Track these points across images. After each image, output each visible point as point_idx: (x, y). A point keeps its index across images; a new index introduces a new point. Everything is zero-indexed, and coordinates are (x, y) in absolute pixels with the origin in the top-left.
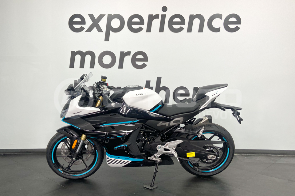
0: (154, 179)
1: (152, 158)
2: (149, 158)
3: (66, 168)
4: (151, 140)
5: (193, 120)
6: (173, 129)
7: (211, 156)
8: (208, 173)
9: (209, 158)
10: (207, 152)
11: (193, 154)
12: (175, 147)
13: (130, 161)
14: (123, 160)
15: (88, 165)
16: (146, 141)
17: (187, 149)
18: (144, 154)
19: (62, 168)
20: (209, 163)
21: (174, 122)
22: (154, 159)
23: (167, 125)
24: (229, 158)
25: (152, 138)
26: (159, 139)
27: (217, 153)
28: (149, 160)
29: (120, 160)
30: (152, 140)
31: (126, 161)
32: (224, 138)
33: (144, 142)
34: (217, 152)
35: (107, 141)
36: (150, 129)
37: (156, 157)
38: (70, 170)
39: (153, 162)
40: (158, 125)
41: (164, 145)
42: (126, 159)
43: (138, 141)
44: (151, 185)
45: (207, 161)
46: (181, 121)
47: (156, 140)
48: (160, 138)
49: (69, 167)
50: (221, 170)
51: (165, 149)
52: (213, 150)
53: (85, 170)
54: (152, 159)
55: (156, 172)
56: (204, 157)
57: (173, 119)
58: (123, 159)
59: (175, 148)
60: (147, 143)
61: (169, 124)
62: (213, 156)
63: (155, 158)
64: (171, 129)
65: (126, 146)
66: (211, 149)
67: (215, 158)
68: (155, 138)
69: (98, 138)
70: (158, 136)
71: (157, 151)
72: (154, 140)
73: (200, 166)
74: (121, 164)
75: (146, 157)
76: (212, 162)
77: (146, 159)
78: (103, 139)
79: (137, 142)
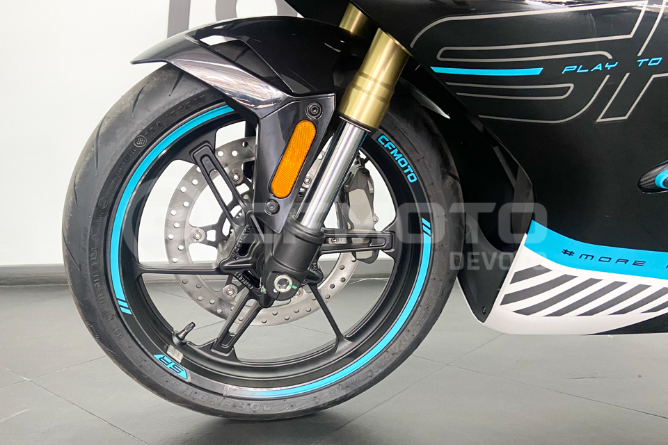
3: (209, 347)
19: (183, 346)
38: (236, 359)
49: (226, 341)
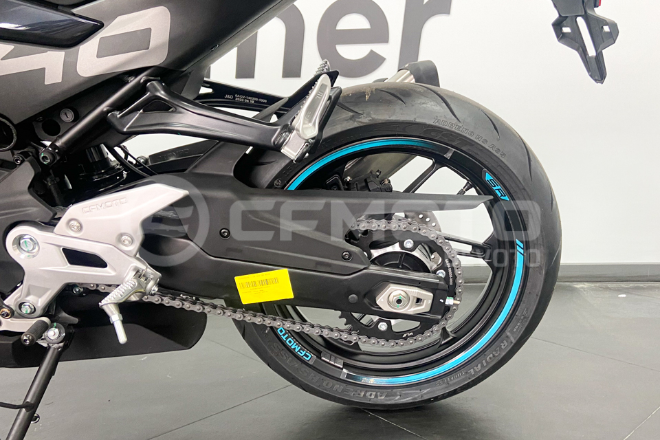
7: (395, 291)
8: (405, 391)
9: (386, 308)
10: (374, 269)
11: (276, 281)
12: (132, 239)
17: (229, 250)
20: (398, 336)
21: (105, 50)
24: (522, 306)
27: (441, 273)
32: (488, 177)
34: (446, 269)
45: (383, 327)
46: (153, 43)
50: (478, 369)
52: (416, 253)
56: (353, 297)
62: (415, 292)
64: (105, 106)
66: (402, 246)
67: (425, 307)
71: (22, 269)
76: (416, 332)
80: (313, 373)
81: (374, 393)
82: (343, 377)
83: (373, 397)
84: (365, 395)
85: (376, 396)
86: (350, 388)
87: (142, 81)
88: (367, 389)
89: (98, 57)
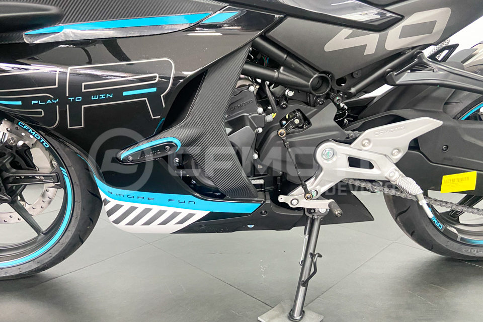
0: (302, 289)
1: (295, 198)
2: (282, 199)
4: (293, 123)
5: (445, 52)
6: (394, 69)
11: (468, 178)
12: (399, 151)
13: (200, 214)
14: (170, 211)
15: (44, 227)
16: (268, 128)
17: (445, 159)
18: (261, 182)
21: (404, 34)
22: (305, 204)
23: (370, 50)
25: (298, 110)
26: (326, 116)
28: (285, 205)
29: (156, 209)
30: (297, 121)
31: (184, 212)
33: (260, 130)
35: (76, 120)
36: (289, 68)
37: (314, 194)
39: (301, 214)
40: (329, 47)
41: (349, 141)
42: (181, 204)
43: (236, 124)
44: (293, 310)
46: (435, 30)
47: (316, 122)
48: (330, 111)
51: (354, 162)
53: (33, 243)
54: (295, 202)
55: (312, 255)
57: (401, 18)
58: (170, 203)
59: (399, 156)
60: (273, 134)
61: (381, 43)
63: (308, 198)
64: (387, 68)
65: (172, 145)
68: (309, 111)
69: (26, 103)
70: (324, 105)
71: (320, 168)
72: (306, 120)
73: (461, 222)
74: (148, 223)
75: (268, 197)
77: (268, 202)
78: (50, 109)
79: (229, 130)
80: (443, 238)
81: (476, 250)
82: (459, 240)
83: (475, 252)
84: (471, 251)
85: (477, 252)
86: (463, 246)
87: (415, 53)
88: (472, 248)
89: (400, 38)
